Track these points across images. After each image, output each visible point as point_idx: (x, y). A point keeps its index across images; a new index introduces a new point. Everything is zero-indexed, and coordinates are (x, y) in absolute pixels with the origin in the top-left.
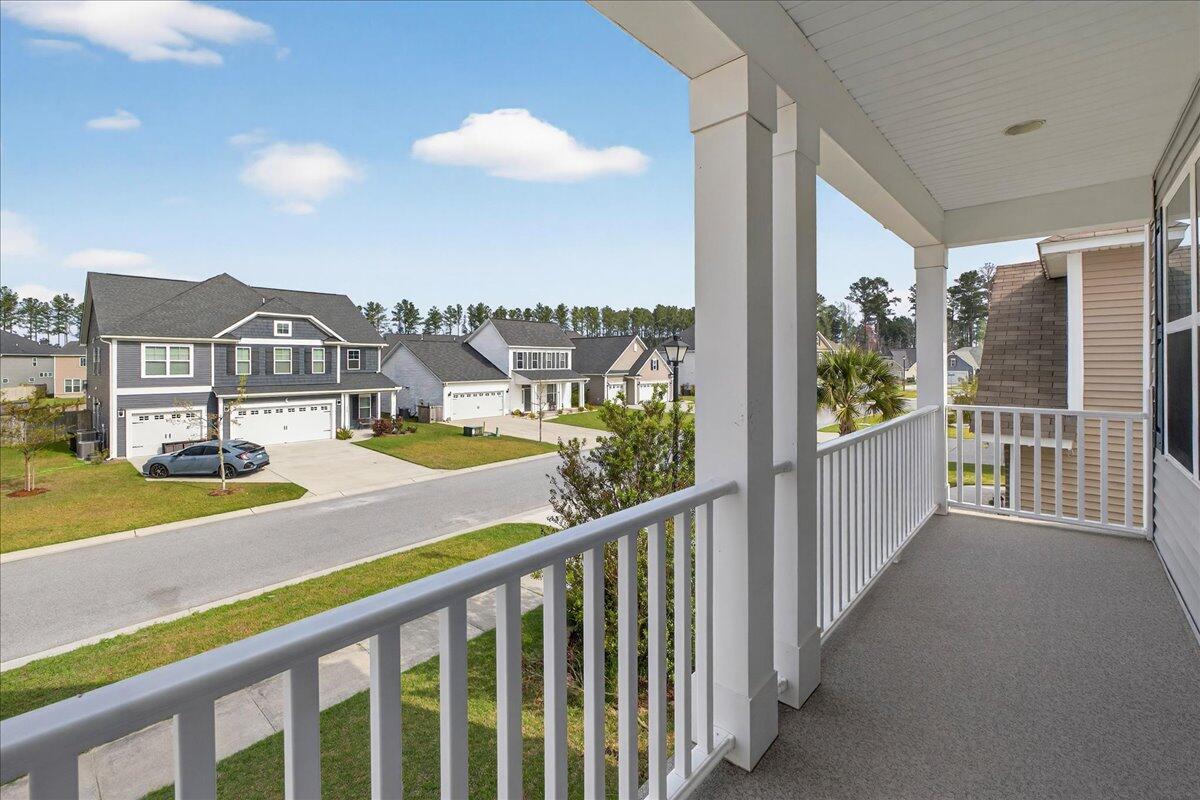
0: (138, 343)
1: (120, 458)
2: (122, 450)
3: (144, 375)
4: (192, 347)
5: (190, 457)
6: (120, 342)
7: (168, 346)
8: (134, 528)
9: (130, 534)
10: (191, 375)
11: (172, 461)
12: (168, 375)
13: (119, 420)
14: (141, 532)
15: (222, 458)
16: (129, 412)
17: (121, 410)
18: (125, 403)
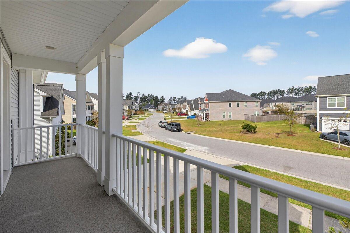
0: (326, 97)
1: (320, 131)
2: (321, 129)
3: (328, 107)
4: (345, 98)
5: (334, 135)
6: (320, 97)
7: (336, 98)
8: (302, 150)
9: (300, 151)
10: (345, 107)
11: (328, 135)
12: (336, 107)
13: (320, 120)
14: (303, 152)
15: (339, 137)
16: (323, 118)
17: (320, 117)
18: (322, 115)
